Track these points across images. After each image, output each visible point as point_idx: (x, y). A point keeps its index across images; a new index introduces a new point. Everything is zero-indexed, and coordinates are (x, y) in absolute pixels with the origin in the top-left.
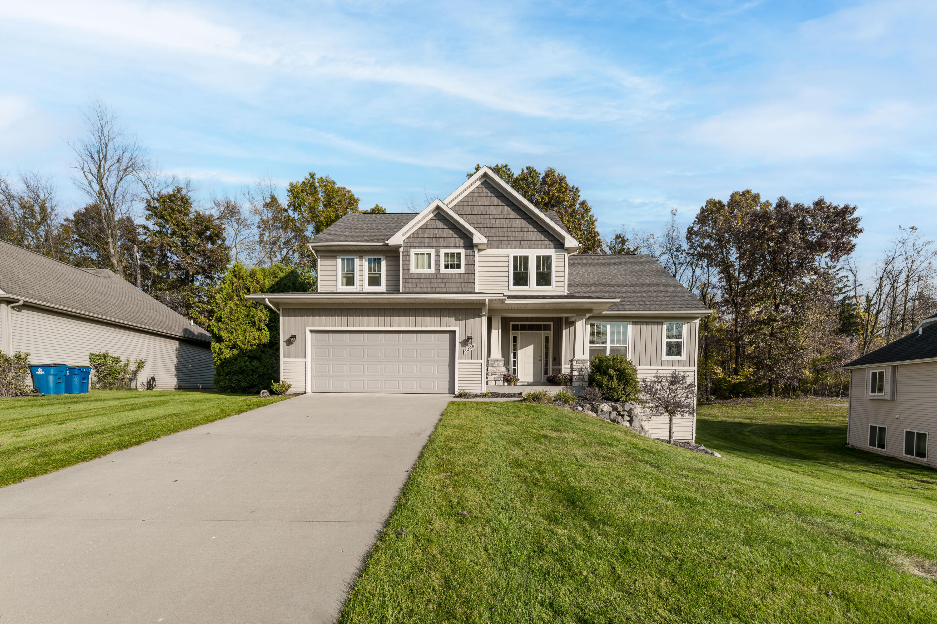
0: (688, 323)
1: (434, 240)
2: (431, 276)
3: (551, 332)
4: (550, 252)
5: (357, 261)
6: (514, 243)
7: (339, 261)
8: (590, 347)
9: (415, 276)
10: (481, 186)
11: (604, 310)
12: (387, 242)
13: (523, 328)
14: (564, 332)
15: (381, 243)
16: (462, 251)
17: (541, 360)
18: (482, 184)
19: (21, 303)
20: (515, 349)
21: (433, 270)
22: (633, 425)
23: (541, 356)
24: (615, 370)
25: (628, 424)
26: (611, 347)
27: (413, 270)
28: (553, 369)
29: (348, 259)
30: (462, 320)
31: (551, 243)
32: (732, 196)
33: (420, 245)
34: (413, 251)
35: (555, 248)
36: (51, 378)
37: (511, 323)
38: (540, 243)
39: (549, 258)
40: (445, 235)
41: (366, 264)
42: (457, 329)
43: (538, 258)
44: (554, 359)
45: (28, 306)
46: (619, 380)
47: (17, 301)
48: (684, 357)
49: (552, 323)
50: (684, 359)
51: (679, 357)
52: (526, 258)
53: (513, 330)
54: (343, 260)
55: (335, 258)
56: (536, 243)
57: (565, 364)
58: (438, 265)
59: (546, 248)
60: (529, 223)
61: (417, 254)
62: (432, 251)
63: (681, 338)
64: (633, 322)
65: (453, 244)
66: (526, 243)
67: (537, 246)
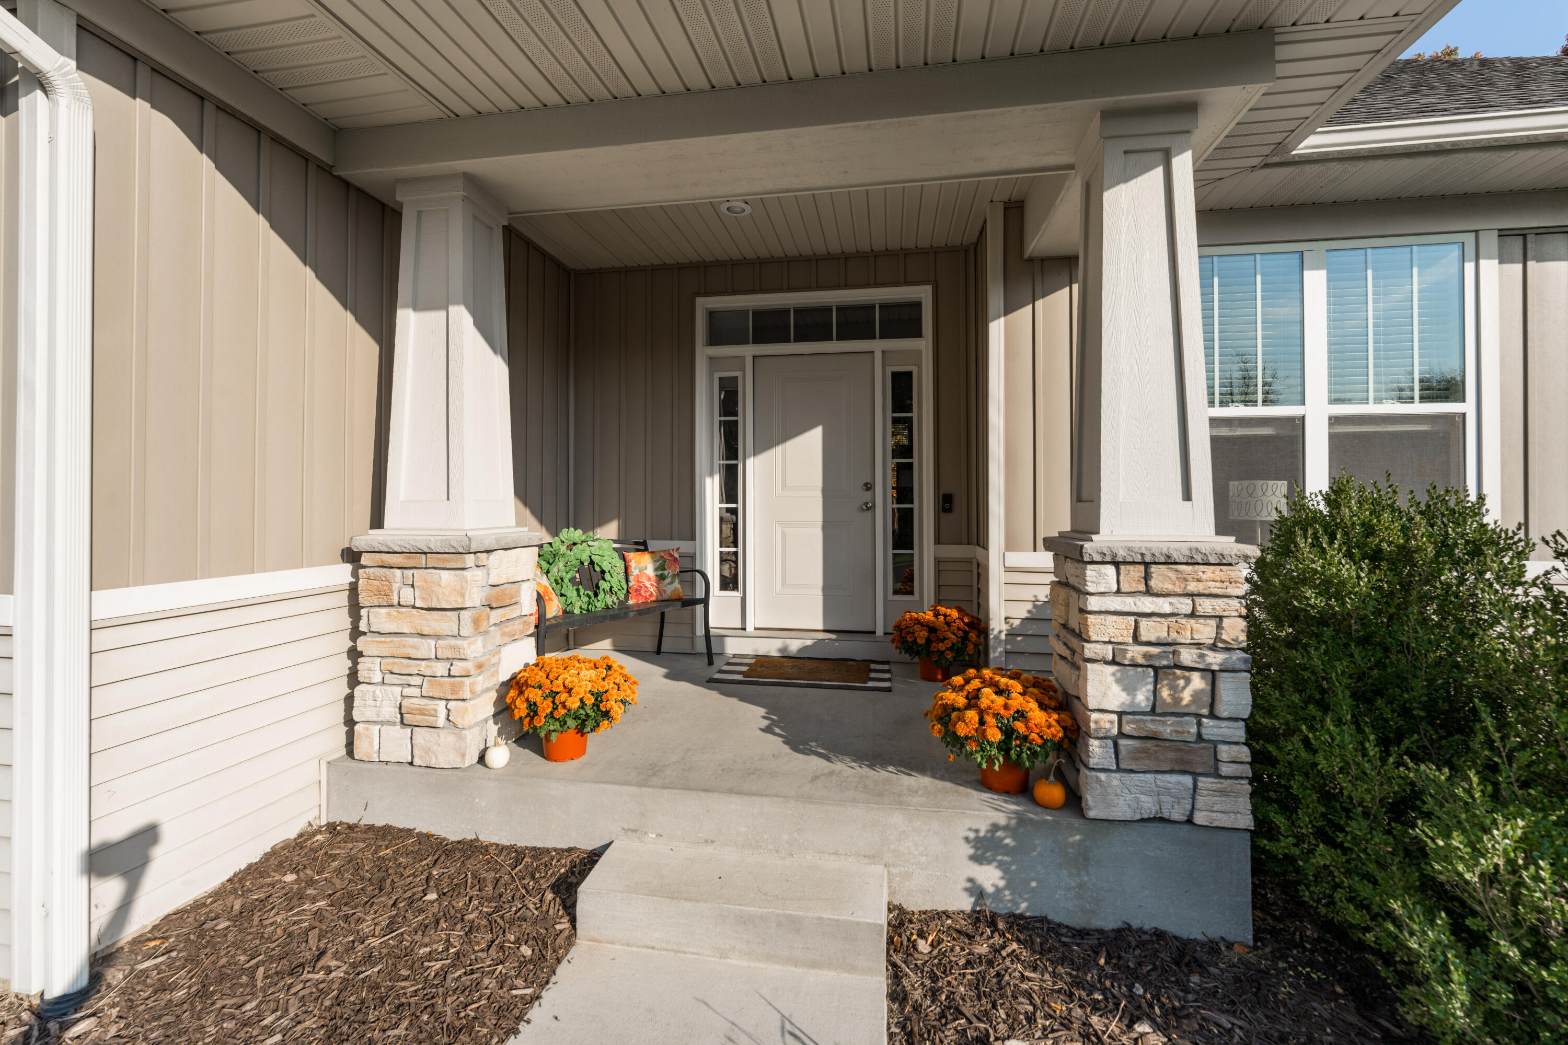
3: (924, 345)
11: (1306, 127)
13: (771, 327)
14: (997, 329)
17: (869, 508)
20: (731, 449)
23: (869, 487)
26: (1335, 420)
28: (938, 562)
37: (704, 304)
44: (945, 503)
49: (923, 293)
53: (714, 339)
57: (1011, 544)
64: (1503, 234)
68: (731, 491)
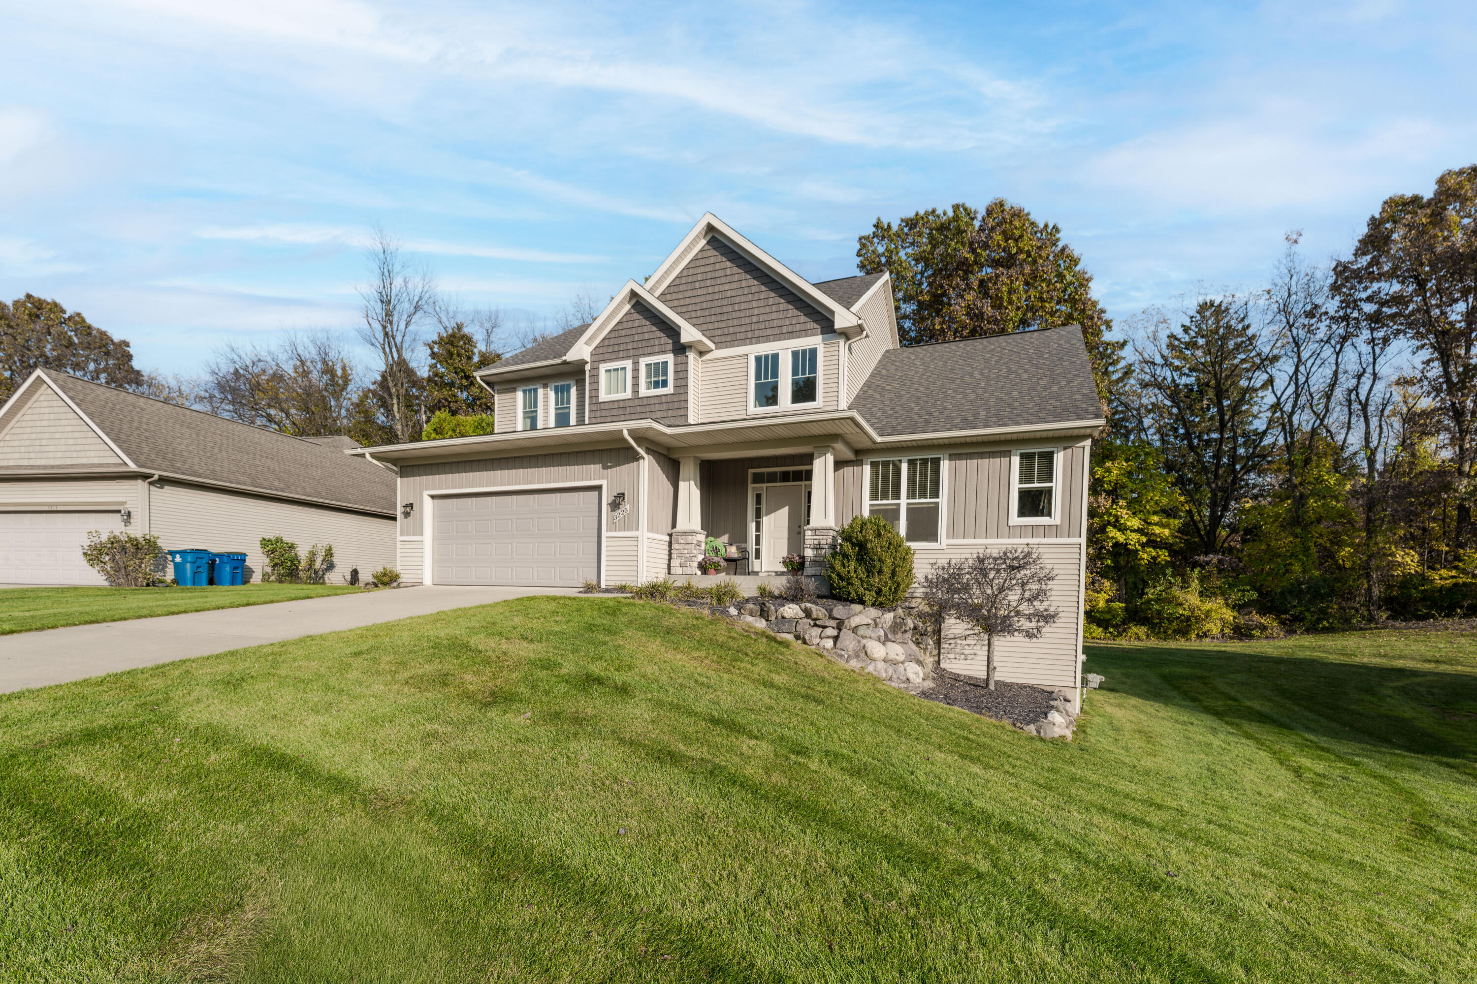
0: (1065, 448)
1: (631, 346)
2: (627, 404)
4: (815, 341)
5: (541, 392)
6: (756, 334)
7: (520, 395)
8: (871, 505)
9: (606, 406)
10: (708, 247)
12: (564, 358)
13: (772, 478)
15: (558, 361)
16: (670, 358)
18: (708, 243)
19: (156, 477)
20: (758, 515)
21: (628, 394)
22: (839, 644)
23: (800, 527)
24: (853, 544)
25: (829, 643)
26: (908, 504)
27: (603, 396)
29: (530, 391)
30: (611, 467)
31: (816, 326)
32: (1441, 181)
33: (613, 356)
34: (603, 367)
35: (822, 333)
36: (188, 566)
37: (751, 471)
38: (797, 327)
39: (813, 352)
40: (646, 336)
41: (552, 395)
42: (604, 483)
43: (795, 354)
45: (164, 481)
46: (860, 560)
47: (151, 476)
48: (1057, 517)
50: (1058, 521)
51: (1047, 518)
52: (775, 357)
53: (754, 482)
54: (524, 392)
55: (514, 390)
56: (791, 329)
58: (636, 385)
59: (807, 336)
60: (780, 296)
61: (608, 371)
62: (628, 364)
63: (1051, 481)
64: (950, 454)
65: (657, 349)
66: (776, 331)
67: (792, 335)
68: (758, 528)
